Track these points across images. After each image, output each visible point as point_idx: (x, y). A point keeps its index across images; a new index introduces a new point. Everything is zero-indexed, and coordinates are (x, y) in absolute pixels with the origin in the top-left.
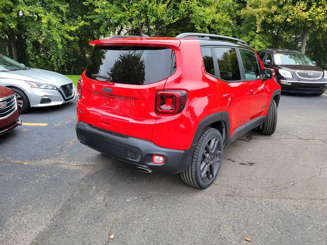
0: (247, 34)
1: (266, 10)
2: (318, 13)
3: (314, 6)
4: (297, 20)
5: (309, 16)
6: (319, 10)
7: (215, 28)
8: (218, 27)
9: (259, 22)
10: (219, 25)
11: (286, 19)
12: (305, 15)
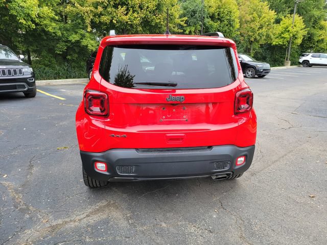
0: (76, 33)
1: (93, 10)
2: (135, 17)
3: (131, 11)
4: (121, 22)
5: (129, 19)
6: (136, 15)
7: (42, 23)
8: (45, 22)
9: (88, 21)
10: (45, 20)
11: (111, 21)
12: (126, 18)
